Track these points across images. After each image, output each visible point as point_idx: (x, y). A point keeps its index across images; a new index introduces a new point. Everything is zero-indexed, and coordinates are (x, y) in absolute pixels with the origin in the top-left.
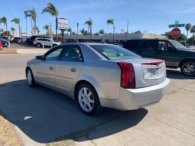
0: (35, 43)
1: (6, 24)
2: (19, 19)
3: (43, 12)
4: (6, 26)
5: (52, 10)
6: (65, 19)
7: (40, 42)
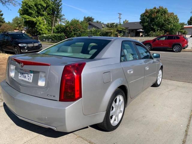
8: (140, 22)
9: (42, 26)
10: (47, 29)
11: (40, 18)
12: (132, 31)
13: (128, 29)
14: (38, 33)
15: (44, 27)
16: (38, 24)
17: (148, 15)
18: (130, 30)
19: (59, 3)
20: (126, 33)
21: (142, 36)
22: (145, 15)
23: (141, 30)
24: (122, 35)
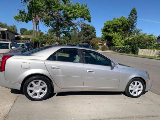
9: (116, 39)
10: (120, 42)
11: (116, 34)
14: (113, 45)
15: (118, 40)
16: (114, 38)
19: (134, 21)
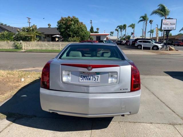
0: (136, 45)
1: (126, 30)
2: (135, 25)
3: (152, 14)
4: (125, 31)
5: (162, 11)
6: (173, 19)
7: (141, 44)
8: (58, 29)
12: (48, 36)
13: (44, 34)
17: (64, 22)
18: (46, 35)
20: (42, 38)
21: (58, 41)
22: (61, 22)
23: (58, 36)
24: (38, 39)
